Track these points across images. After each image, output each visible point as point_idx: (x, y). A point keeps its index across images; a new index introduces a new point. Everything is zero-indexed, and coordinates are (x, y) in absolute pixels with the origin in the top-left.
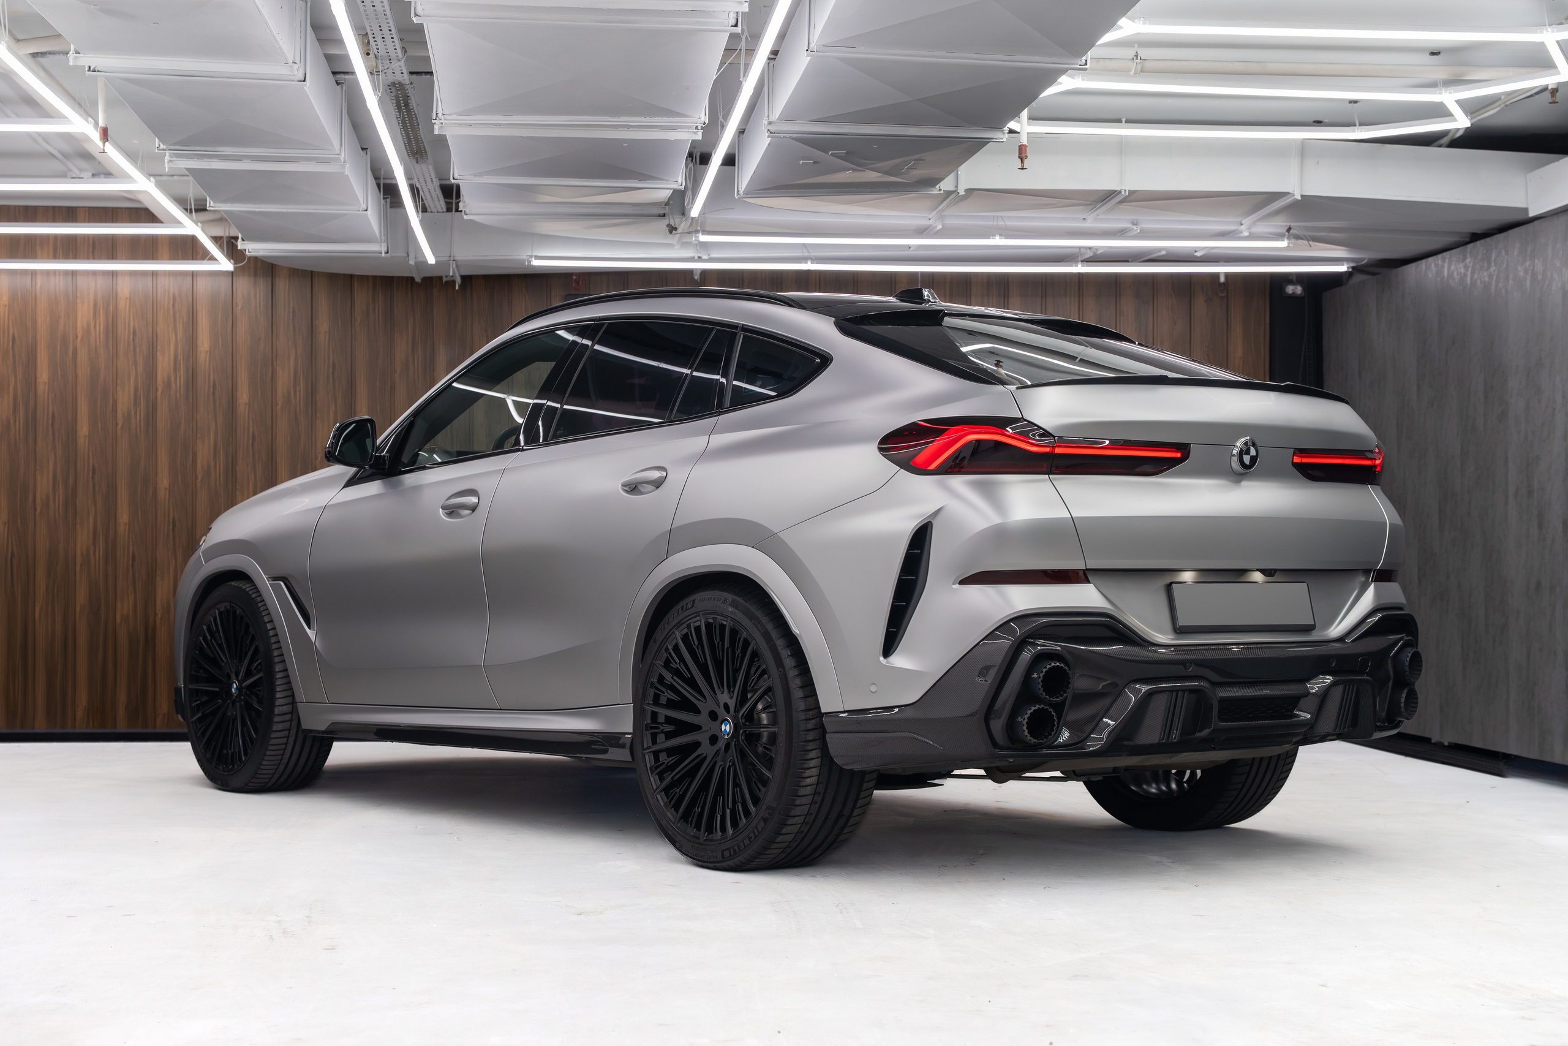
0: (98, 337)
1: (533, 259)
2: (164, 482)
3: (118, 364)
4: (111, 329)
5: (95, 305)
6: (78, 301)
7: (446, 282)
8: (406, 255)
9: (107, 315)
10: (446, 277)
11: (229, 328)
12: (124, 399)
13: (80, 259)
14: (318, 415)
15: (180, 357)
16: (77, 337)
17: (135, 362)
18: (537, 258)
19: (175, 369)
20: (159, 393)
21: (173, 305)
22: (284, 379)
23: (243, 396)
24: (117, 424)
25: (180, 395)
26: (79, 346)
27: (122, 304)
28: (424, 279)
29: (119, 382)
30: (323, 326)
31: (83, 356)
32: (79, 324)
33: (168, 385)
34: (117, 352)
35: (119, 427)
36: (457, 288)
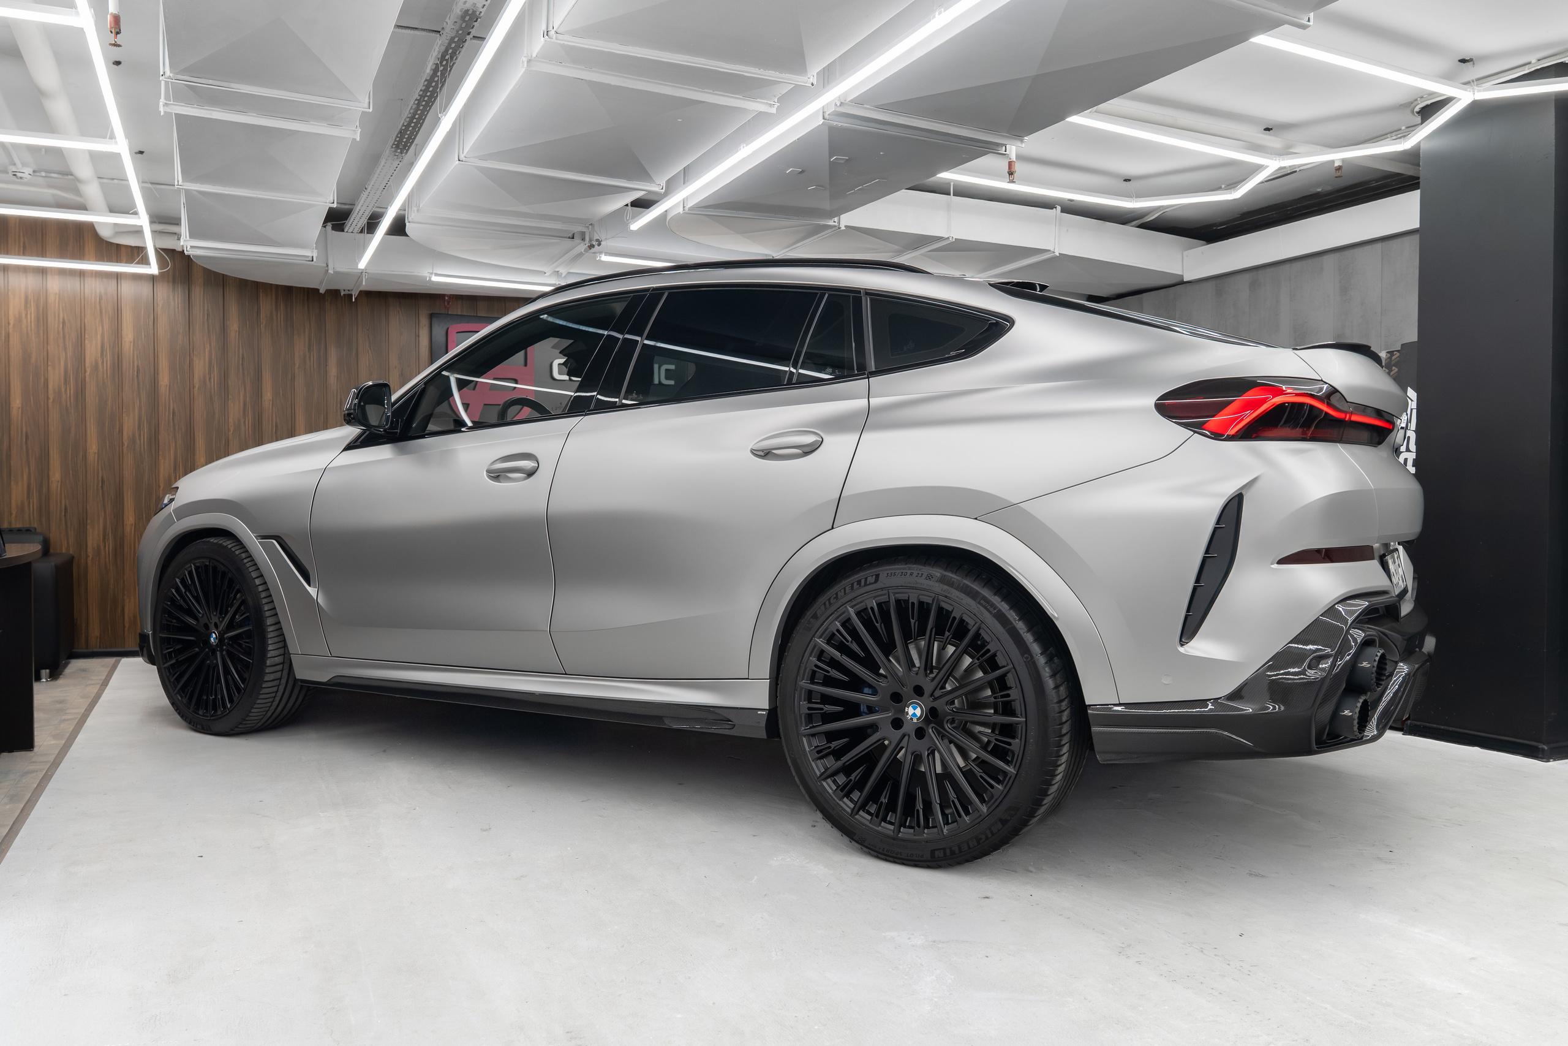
0: (29, 325)
1: (433, 275)
2: (93, 446)
3: (49, 348)
4: (42, 318)
5: (26, 298)
6: (10, 293)
7: (344, 295)
8: (325, 265)
9: (37, 306)
10: (344, 290)
11: (151, 323)
12: (55, 377)
13: (11, 254)
14: (230, 397)
15: (107, 345)
16: (9, 324)
17: (65, 348)
18: (437, 275)
19: (102, 354)
20: (88, 373)
21: (100, 302)
22: (200, 367)
23: (164, 380)
24: (48, 398)
25: (107, 377)
26: (11, 331)
27: (51, 298)
28: (328, 291)
29: (49, 363)
30: (234, 326)
31: (15, 341)
32: (11, 313)
33: (96, 368)
34: (47, 337)
35: (51, 401)
36: (354, 300)
